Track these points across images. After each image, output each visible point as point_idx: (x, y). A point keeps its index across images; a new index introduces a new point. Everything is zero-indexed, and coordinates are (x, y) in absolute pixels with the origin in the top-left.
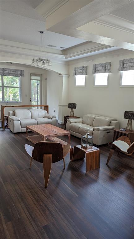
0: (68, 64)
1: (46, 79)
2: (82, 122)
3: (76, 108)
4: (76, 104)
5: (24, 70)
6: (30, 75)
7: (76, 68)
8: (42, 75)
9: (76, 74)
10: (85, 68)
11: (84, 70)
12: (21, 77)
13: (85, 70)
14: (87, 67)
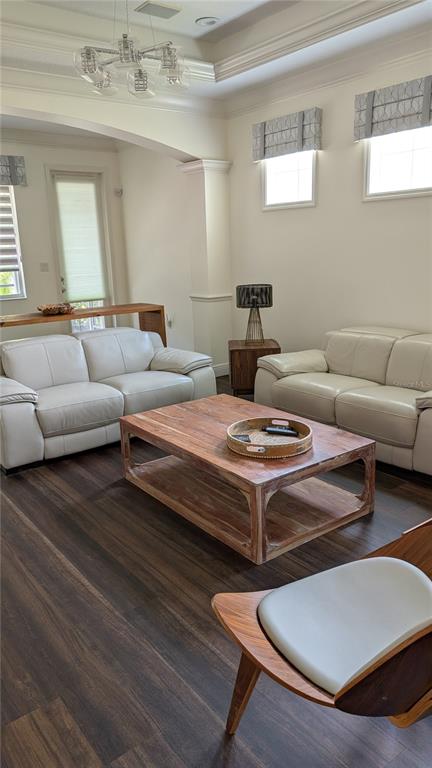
0: (221, 109)
1: (120, 193)
2: (326, 369)
3: (271, 305)
4: (271, 288)
5: (22, 158)
6: (53, 177)
7: (265, 124)
8: (100, 174)
9: (264, 153)
10: (310, 118)
11: (307, 131)
12: (11, 187)
13: (310, 130)
14: (319, 114)
